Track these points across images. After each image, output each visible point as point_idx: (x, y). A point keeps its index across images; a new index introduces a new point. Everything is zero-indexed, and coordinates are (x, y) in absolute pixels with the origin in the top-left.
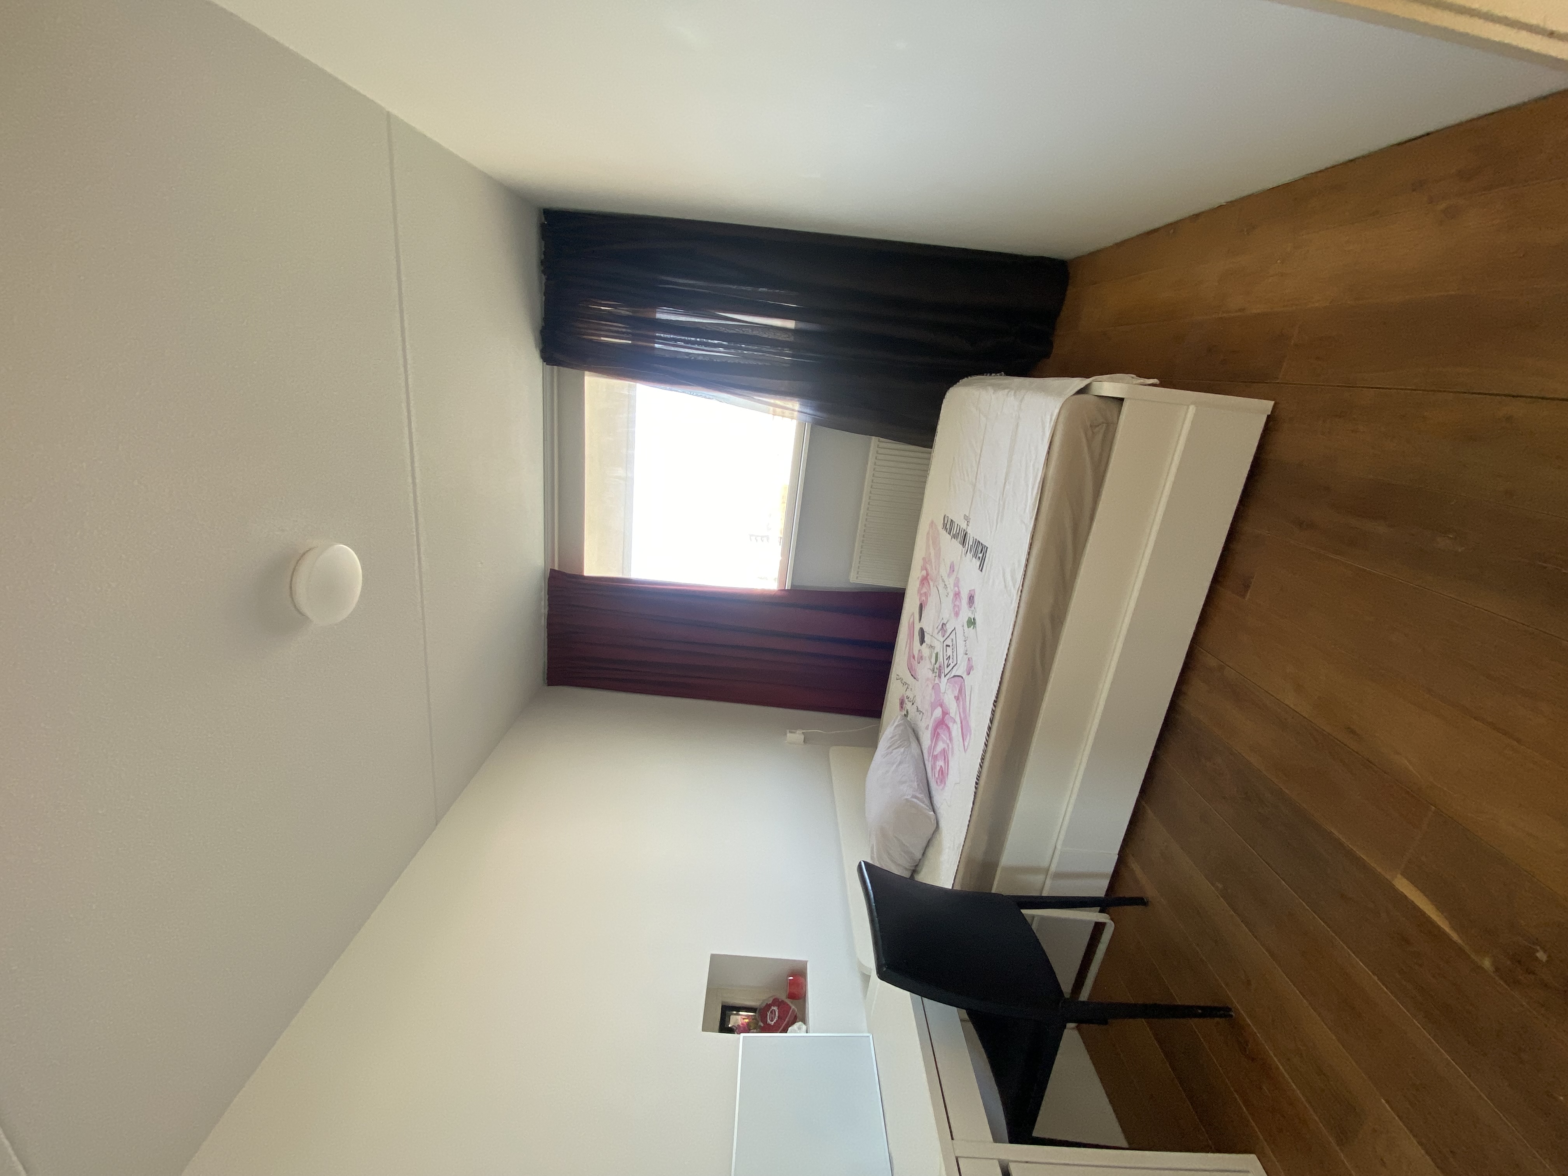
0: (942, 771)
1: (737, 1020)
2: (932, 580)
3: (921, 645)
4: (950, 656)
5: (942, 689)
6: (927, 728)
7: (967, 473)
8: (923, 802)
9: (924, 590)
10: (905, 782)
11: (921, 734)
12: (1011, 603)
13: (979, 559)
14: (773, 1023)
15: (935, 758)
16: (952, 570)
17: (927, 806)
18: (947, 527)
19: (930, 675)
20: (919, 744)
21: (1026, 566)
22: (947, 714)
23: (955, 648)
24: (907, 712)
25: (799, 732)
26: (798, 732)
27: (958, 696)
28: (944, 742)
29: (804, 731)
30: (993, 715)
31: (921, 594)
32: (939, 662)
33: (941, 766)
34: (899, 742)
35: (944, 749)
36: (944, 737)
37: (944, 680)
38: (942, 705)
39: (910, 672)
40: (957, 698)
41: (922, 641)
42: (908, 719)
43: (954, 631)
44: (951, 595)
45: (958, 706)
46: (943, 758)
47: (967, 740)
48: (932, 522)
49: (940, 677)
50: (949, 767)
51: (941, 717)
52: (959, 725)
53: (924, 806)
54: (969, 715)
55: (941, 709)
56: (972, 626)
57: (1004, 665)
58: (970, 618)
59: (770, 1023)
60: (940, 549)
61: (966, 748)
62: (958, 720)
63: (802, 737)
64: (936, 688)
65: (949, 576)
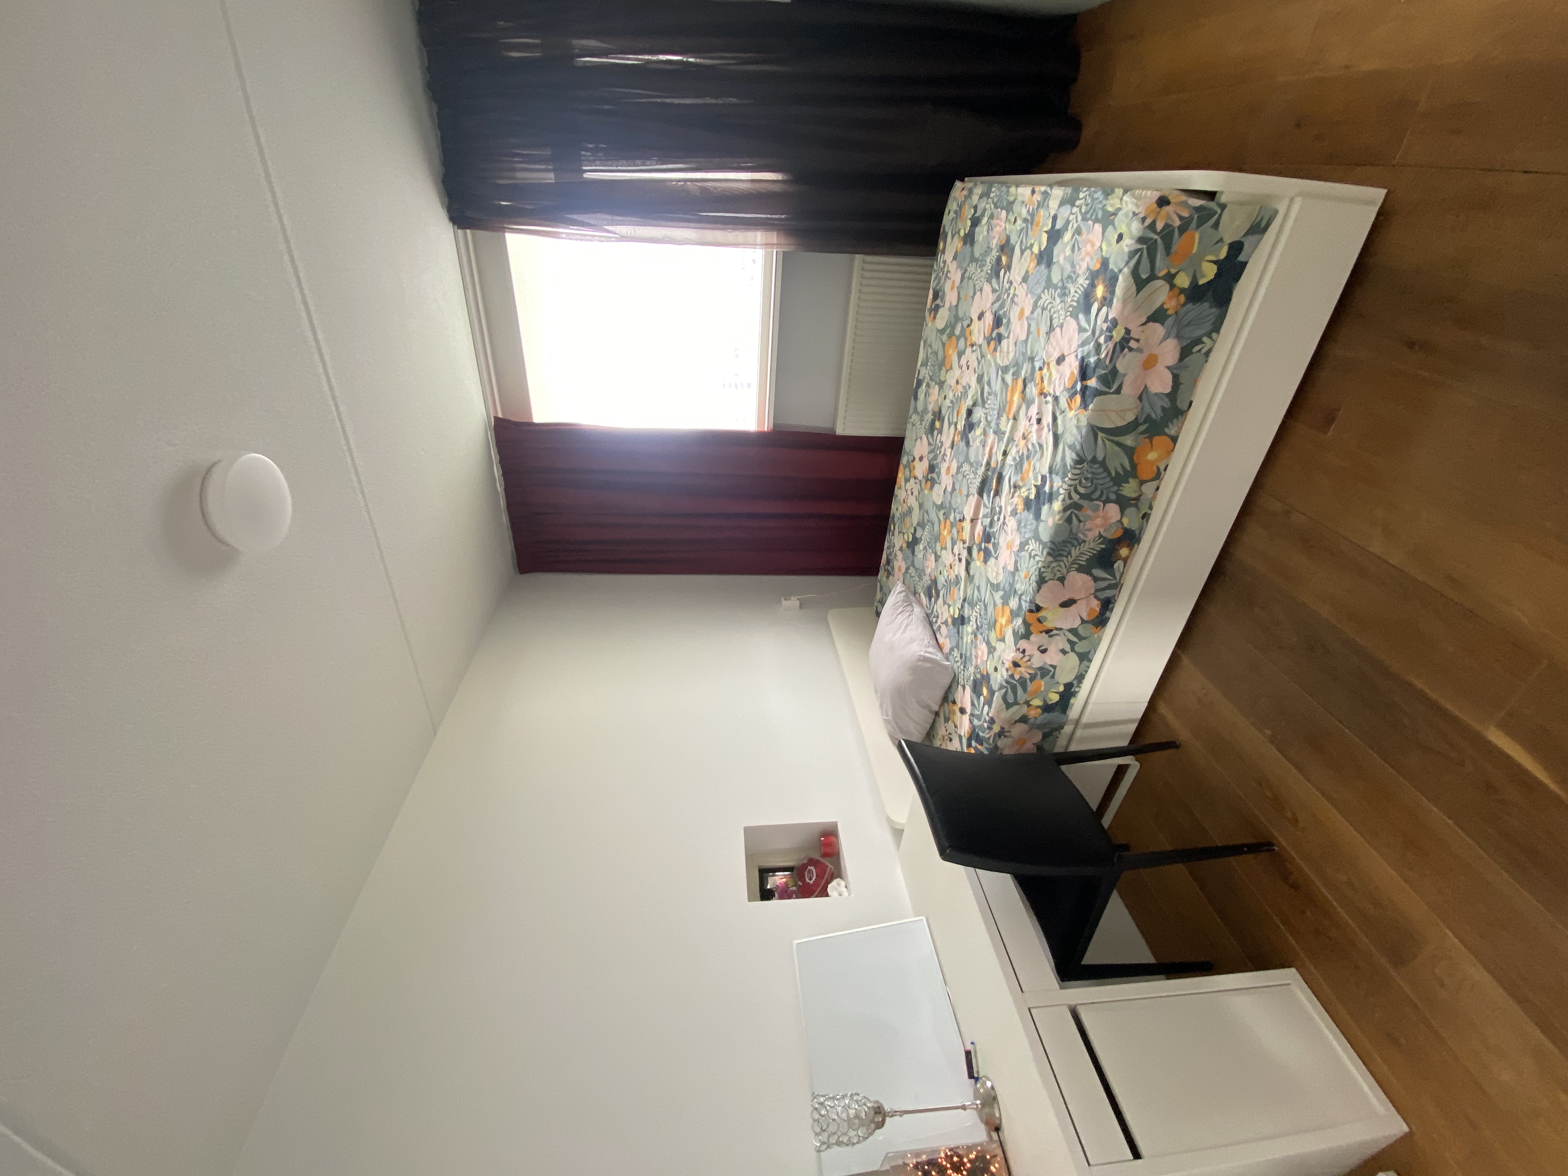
1: (775, 880)
14: (812, 881)
25: (795, 598)
26: (793, 598)
29: (799, 597)
59: (810, 882)
63: (798, 603)
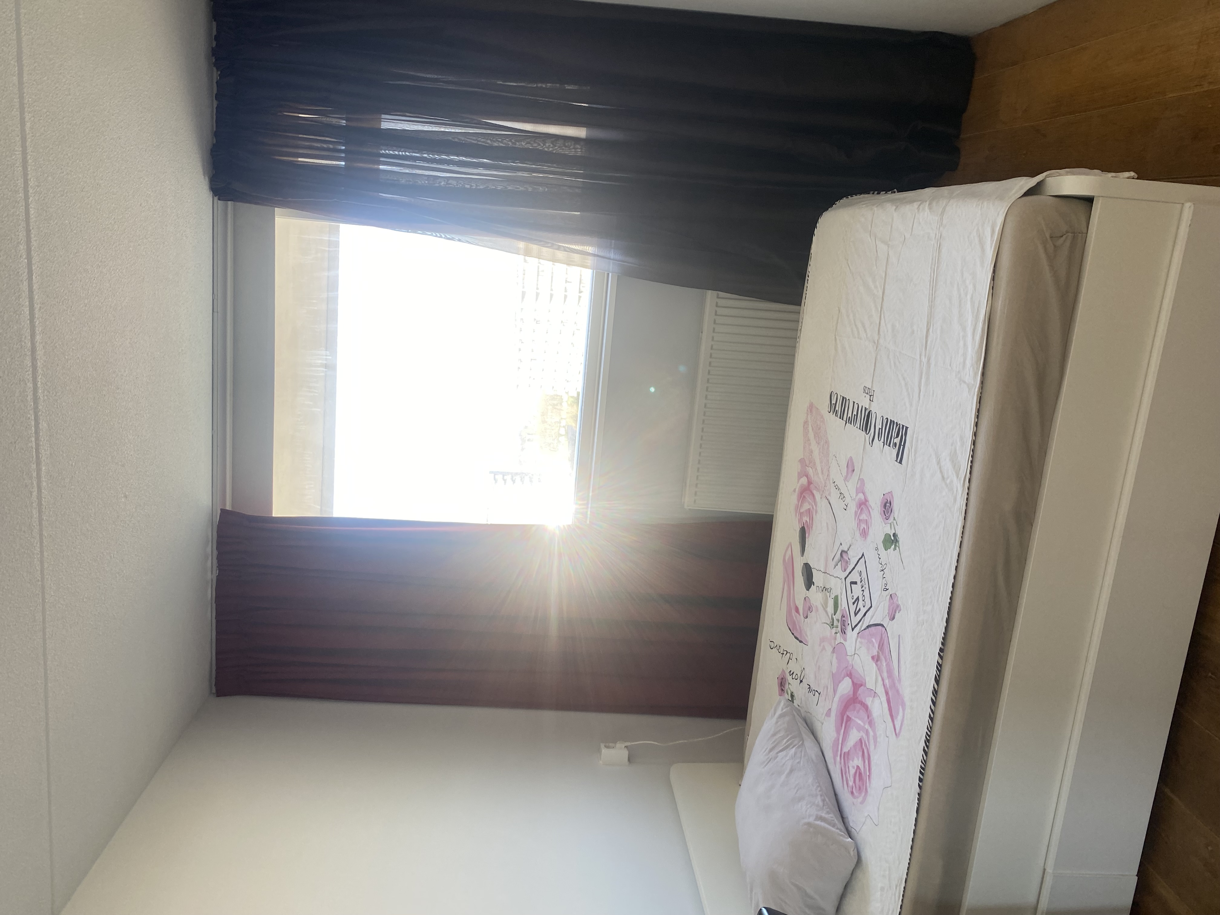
0: (860, 774)
2: (818, 490)
3: (808, 590)
4: (858, 599)
5: (850, 650)
6: (828, 714)
7: (864, 326)
8: (834, 826)
9: (806, 506)
10: (801, 799)
11: (818, 726)
12: (955, 500)
13: (895, 447)
15: (846, 757)
16: (850, 469)
17: (841, 830)
18: (837, 408)
19: (828, 632)
20: (817, 740)
21: (974, 443)
22: (861, 685)
23: (866, 583)
24: (792, 696)
25: (620, 745)
27: (878, 656)
28: (860, 728)
29: (628, 744)
30: (940, 671)
31: (801, 514)
32: (841, 610)
33: (858, 767)
34: (785, 741)
35: (861, 740)
36: (860, 722)
37: (852, 635)
38: (851, 674)
39: (793, 634)
40: (876, 659)
41: (809, 582)
42: (795, 704)
43: (862, 560)
44: (853, 507)
45: (879, 669)
46: (860, 753)
47: (900, 717)
48: (811, 407)
49: (844, 632)
50: (872, 763)
51: (852, 693)
52: (884, 698)
53: (837, 831)
54: (900, 680)
55: (850, 681)
56: (893, 546)
57: (952, 593)
58: (887, 536)
60: (827, 442)
61: (897, 732)
62: (880, 691)
63: (625, 753)
64: (838, 650)
65: (846, 479)
